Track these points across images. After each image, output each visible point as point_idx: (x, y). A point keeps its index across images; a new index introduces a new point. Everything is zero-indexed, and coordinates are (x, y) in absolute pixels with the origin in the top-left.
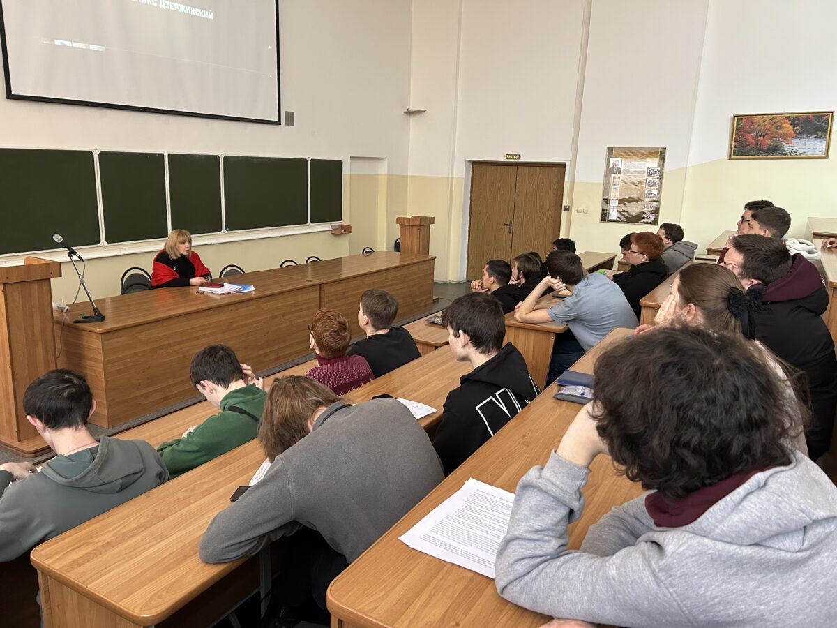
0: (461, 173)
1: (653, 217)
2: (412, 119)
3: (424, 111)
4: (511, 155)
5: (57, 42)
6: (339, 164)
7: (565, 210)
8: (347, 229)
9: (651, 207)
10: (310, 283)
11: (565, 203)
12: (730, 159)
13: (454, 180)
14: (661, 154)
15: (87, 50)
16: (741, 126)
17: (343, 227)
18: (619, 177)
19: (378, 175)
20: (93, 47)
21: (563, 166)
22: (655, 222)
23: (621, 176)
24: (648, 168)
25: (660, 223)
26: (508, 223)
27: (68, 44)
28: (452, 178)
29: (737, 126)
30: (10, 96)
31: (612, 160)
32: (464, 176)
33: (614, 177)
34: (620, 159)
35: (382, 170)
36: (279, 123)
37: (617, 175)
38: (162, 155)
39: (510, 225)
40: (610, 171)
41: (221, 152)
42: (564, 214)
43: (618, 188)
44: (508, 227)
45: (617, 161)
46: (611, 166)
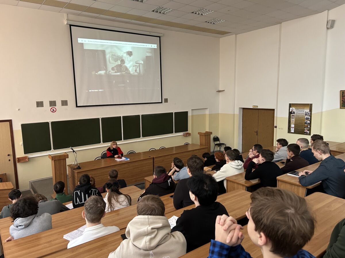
0: (237, 112)
1: (308, 132)
2: (220, 93)
3: (224, 90)
4: (254, 106)
5: (90, 91)
6: (186, 113)
7: (275, 128)
8: (189, 134)
9: (307, 128)
10: (150, 157)
11: (275, 125)
12: (341, 108)
13: (235, 115)
14: (310, 106)
15: (99, 91)
16: (344, 95)
17: (187, 134)
18: (294, 115)
19: (206, 114)
20: (100, 90)
21: (274, 110)
22: (310, 134)
23: (295, 115)
24: (305, 112)
25: (312, 135)
26: (256, 132)
27: (93, 91)
28: (234, 115)
29: (342, 95)
30: (77, 106)
31: (291, 109)
32: (238, 114)
33: (292, 115)
34: (294, 108)
35: (207, 112)
36: (162, 102)
37: (293, 114)
38: (121, 117)
39: (257, 132)
40: (290, 113)
41: (141, 114)
42: (275, 129)
43: (294, 120)
44: (256, 133)
45: (293, 109)
46: (291, 111)
